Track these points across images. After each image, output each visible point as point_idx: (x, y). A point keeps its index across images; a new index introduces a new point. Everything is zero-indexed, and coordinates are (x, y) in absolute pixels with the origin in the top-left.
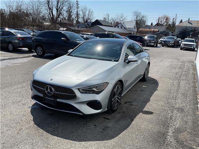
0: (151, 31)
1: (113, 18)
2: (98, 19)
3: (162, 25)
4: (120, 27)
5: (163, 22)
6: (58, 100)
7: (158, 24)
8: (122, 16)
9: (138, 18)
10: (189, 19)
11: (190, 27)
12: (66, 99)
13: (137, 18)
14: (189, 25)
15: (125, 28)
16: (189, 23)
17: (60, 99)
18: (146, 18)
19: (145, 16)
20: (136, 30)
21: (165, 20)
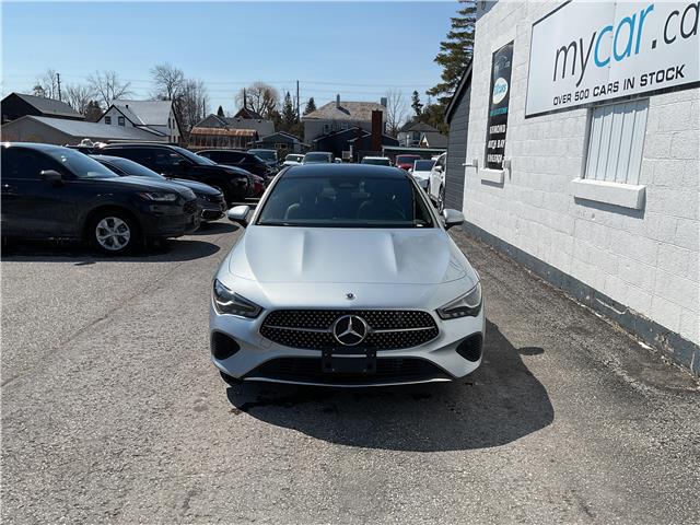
0: (232, 137)
1: (75, 86)
2: (16, 92)
3: (256, 115)
4: (115, 120)
5: (258, 104)
6: (380, 354)
7: (244, 114)
8: (111, 83)
9: (174, 90)
10: (338, 97)
11: (344, 122)
12: (405, 347)
13: (170, 89)
14: (341, 116)
15: (134, 125)
16: (340, 109)
17: (387, 348)
18: (203, 91)
19: (197, 85)
20: (176, 133)
21: (262, 100)
